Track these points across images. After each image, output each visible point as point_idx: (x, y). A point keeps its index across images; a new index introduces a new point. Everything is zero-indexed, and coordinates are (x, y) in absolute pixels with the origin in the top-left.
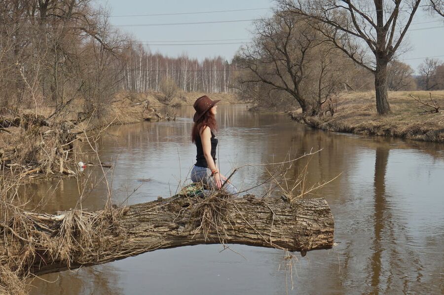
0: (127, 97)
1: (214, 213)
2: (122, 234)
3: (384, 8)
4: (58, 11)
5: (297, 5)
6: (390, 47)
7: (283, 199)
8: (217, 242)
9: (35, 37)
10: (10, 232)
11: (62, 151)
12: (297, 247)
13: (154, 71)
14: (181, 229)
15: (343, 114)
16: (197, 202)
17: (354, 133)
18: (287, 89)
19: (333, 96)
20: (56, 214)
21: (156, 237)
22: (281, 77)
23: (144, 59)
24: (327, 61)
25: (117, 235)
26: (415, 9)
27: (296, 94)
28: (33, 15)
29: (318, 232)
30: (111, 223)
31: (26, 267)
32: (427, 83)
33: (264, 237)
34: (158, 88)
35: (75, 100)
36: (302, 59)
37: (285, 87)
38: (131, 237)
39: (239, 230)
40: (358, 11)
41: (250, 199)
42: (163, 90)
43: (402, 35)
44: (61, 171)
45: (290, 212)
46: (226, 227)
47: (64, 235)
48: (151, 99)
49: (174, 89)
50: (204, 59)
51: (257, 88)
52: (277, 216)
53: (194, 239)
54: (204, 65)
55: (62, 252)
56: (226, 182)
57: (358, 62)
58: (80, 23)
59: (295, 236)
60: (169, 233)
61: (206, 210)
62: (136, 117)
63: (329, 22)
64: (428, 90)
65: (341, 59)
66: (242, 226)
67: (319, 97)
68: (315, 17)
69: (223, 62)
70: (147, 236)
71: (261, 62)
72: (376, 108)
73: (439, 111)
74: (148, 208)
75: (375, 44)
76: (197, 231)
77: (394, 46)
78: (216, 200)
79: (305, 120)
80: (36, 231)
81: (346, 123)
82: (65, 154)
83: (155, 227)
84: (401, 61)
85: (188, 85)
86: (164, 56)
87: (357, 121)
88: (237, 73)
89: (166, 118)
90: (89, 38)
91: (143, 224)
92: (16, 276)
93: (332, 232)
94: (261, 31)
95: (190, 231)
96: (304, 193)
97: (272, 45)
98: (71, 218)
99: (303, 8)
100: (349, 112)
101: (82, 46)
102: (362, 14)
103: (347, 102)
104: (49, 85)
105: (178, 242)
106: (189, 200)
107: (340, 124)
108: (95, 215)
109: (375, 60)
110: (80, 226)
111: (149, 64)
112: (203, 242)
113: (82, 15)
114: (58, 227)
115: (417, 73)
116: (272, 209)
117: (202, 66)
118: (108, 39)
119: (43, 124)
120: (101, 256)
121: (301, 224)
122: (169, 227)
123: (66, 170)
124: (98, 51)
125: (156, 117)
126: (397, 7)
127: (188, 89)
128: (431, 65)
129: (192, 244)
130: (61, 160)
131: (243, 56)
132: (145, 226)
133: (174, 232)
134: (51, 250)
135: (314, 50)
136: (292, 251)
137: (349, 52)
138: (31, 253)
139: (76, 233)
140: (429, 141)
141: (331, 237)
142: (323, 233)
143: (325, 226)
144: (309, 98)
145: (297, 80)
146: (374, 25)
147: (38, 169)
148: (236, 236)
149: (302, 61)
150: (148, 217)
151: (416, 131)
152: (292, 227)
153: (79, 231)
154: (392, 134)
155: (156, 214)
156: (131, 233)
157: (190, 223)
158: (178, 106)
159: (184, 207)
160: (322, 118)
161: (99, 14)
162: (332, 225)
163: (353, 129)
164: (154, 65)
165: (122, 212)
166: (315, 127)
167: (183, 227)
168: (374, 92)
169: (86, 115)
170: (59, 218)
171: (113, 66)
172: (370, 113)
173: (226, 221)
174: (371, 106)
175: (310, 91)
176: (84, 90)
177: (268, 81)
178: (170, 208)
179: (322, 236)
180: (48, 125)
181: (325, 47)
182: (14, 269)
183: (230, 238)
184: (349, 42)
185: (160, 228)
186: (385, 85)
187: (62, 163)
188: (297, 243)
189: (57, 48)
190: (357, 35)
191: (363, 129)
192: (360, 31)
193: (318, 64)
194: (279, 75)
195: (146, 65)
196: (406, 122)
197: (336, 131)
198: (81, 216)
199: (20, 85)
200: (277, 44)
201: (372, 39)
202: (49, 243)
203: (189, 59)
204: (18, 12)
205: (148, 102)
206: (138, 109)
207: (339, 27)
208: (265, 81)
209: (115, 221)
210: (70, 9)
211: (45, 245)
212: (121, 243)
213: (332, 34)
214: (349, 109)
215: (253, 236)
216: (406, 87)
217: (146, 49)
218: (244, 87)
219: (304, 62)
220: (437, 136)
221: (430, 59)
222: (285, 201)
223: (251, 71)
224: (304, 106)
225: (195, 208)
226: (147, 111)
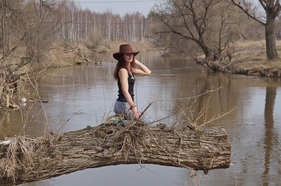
0: (62, 45)
1: (133, 139)
2: (57, 156)
6: (278, 4)
7: (189, 127)
8: (136, 163)
11: (8, 89)
12: (201, 167)
13: (84, 24)
14: (106, 152)
15: (239, 59)
16: (119, 130)
17: (248, 75)
18: (193, 39)
19: (231, 45)
20: (4, 140)
21: (85, 158)
22: (188, 29)
23: (76, 14)
24: (226, 15)
25: (53, 157)
27: (200, 43)
29: (218, 154)
33: (174, 158)
34: (87, 38)
35: (19, 47)
36: (206, 14)
37: (191, 37)
38: (65, 158)
39: (153, 153)
41: (162, 128)
42: (91, 39)
44: (8, 105)
45: (194, 138)
46: (142, 150)
47: (10, 157)
48: (81, 46)
49: (100, 39)
50: (125, 14)
51: (168, 38)
52: (184, 141)
53: (117, 160)
54: (125, 19)
55: (8, 171)
56: (142, 114)
57: (251, 17)
59: (199, 157)
60: (96, 155)
61: (126, 137)
62: (69, 62)
65: (237, 14)
66: (155, 150)
67: (220, 45)
69: (140, 16)
70: (78, 158)
71: (172, 16)
72: (266, 54)
74: (79, 135)
75: (265, 2)
76: (119, 153)
78: (134, 128)
79: (207, 64)
81: (241, 66)
82: (11, 91)
83: (85, 150)
85: (112, 35)
86: (92, 11)
87: (250, 65)
88: (152, 26)
89: (94, 62)
91: (74, 148)
93: (229, 154)
95: (113, 154)
96: (206, 122)
97: (181, 2)
98: (16, 143)
100: (244, 57)
101: (24, 4)
103: (242, 49)
105: (104, 162)
106: (112, 128)
107: (236, 67)
108: (35, 141)
109: (265, 15)
110: (23, 149)
111: (80, 18)
112: (124, 163)
114: (5, 150)
116: (180, 135)
117: (123, 19)
120: (41, 174)
121: (204, 148)
122: (96, 150)
123: (11, 105)
124: (38, 8)
125: (85, 62)
127: (112, 39)
129: (115, 164)
130: (8, 96)
131: (157, 11)
133: (100, 154)
135: (215, 7)
136: (196, 170)
137: (244, 8)
139: (20, 155)
141: (229, 159)
142: (222, 155)
143: (224, 150)
144: (210, 46)
145: (201, 31)
148: (151, 157)
149: (205, 16)
150: (78, 142)
152: (197, 150)
153: (23, 154)
154: (279, 75)
155: (85, 140)
156: (65, 155)
157: (113, 147)
158: (104, 52)
159: (108, 133)
160: (222, 62)
162: (229, 148)
163: (247, 71)
164: (84, 19)
165: (58, 138)
166: (215, 70)
167: (107, 150)
168: (264, 41)
169: (28, 59)
170: (6, 142)
171: (50, 20)
172: (262, 58)
173: (142, 145)
174: (262, 53)
175: (212, 41)
176: (26, 39)
177: (178, 32)
178: (97, 135)
179: (221, 158)
181: (224, 4)
183: (145, 159)
185: (89, 151)
186: (274, 35)
187: (8, 99)
188: (200, 163)
189: (4, 5)
191: (256, 71)
193: (218, 18)
194: (187, 27)
195: (77, 18)
197: (233, 73)
198: (24, 141)
200: (184, 2)
203: (113, 14)
205: (79, 50)
206: (71, 55)
208: (175, 32)
209: (52, 145)
212: (57, 163)
214: (243, 55)
215: (164, 158)
217: (77, 5)
218: (158, 37)
219: (207, 16)
222: (191, 129)
223: (163, 24)
224: (207, 53)
225: (117, 134)
226: (78, 57)
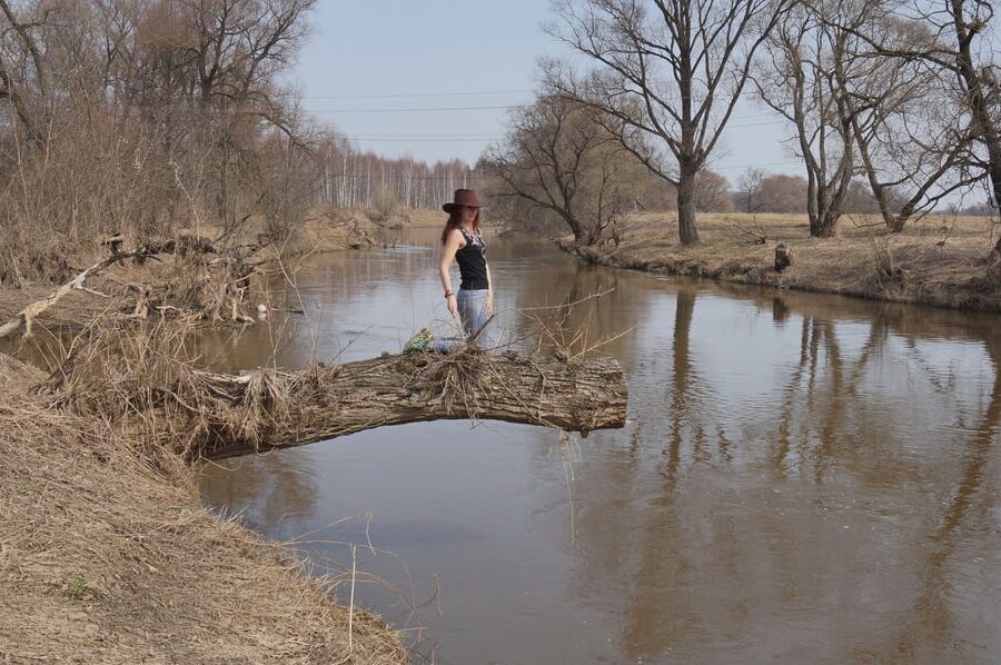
0: (326, 214)
1: (462, 376)
2: (331, 404)
3: (693, 94)
4: (227, 89)
5: (570, 89)
6: (699, 150)
7: (557, 358)
8: (465, 416)
9: (194, 126)
10: (173, 399)
11: (235, 288)
12: (576, 426)
13: (364, 177)
14: (415, 397)
15: (632, 244)
16: (438, 360)
17: (647, 271)
18: (554, 207)
19: (619, 218)
20: (239, 374)
21: (379, 408)
22: (546, 189)
23: (350, 161)
24: (611, 167)
25: (324, 405)
26: (736, 97)
27: (566, 214)
28: (191, 94)
29: (606, 404)
30: (316, 387)
31: (195, 449)
32: (748, 202)
33: (530, 410)
34: (369, 203)
36: (577, 164)
37: (551, 203)
38: (344, 407)
39: (496, 401)
40: (655, 98)
41: (512, 358)
42: (377, 204)
43: (717, 134)
44: (234, 317)
45: (566, 376)
46: (477, 395)
47: (250, 404)
48: (359, 217)
49: (392, 204)
50: (435, 163)
52: (549, 382)
53: (434, 411)
54: (436, 171)
55: (247, 428)
57: (654, 171)
58: (259, 107)
59: (573, 409)
60: (398, 402)
61: (450, 372)
62: (339, 243)
63: (615, 113)
64: (750, 212)
65: (630, 165)
66: (500, 395)
67: (599, 218)
68: (596, 106)
69: (462, 166)
70: (367, 407)
71: (518, 167)
72: (678, 235)
73: (767, 241)
74: (369, 367)
75: (678, 145)
76: (437, 401)
77: (705, 149)
78: (464, 358)
79: (578, 251)
80: (210, 398)
81: (636, 256)
82: (240, 292)
83: (378, 394)
84: (715, 171)
85: (412, 198)
86: (379, 156)
87: (651, 255)
89: (382, 244)
90: (273, 128)
91: (360, 390)
92: (182, 462)
93: (625, 405)
94: (519, 123)
95: (427, 401)
96: (586, 349)
97: (533, 144)
98: (259, 380)
99: (579, 93)
100: (640, 241)
101: (262, 140)
102: (662, 103)
103: (638, 227)
104: (215, 193)
105: (411, 415)
106: (427, 358)
107: (627, 257)
108: (293, 377)
109: (678, 169)
110: (273, 391)
111: (358, 167)
112: (445, 417)
113: (263, 95)
114: (242, 393)
115: (735, 188)
116: (542, 372)
117: (433, 171)
118: (300, 130)
119: (208, 249)
120: (302, 435)
121: (583, 394)
122: (398, 394)
123: (240, 317)
124: (286, 147)
125: (367, 243)
126: (711, 93)
127: (412, 204)
128: (754, 177)
129: (429, 419)
130: (234, 301)
131: (491, 158)
132: (364, 393)
133: (404, 402)
134: (232, 425)
135: (594, 152)
136: (568, 430)
137: (642, 156)
138: (203, 429)
139: (267, 402)
140: (751, 283)
141: (623, 412)
142: (613, 405)
143: (616, 397)
144: (583, 220)
145: (568, 194)
146: (678, 118)
147: (200, 314)
148: (491, 408)
149: (575, 169)
150: (368, 380)
151: (734, 269)
153: (271, 399)
154: (700, 273)
155: (379, 376)
156: (344, 403)
157: (428, 389)
158: (398, 228)
159: (419, 366)
160: (602, 248)
161: (288, 94)
162: (624, 395)
163: (646, 264)
164: (365, 171)
165: (332, 372)
166: (592, 261)
167: (417, 396)
168: (676, 214)
169: (274, 234)
170: (243, 379)
171: (306, 169)
172: (671, 242)
173: (477, 386)
174: (672, 234)
175: (585, 211)
176: (266, 202)
177: (527, 194)
178: (400, 368)
179: (610, 410)
180: (215, 252)
181: (608, 148)
182: (179, 450)
183: (483, 411)
184: (642, 142)
185: (385, 395)
186: (691, 203)
187: (235, 305)
188: (576, 420)
190: (655, 133)
191: (661, 265)
192: (658, 127)
193: (598, 171)
194: (543, 186)
195: (352, 168)
196: (721, 256)
197: (621, 267)
198: (274, 378)
199: (173, 194)
200: (540, 142)
201: (675, 138)
202: (229, 415)
204: (169, 91)
205: (356, 222)
206: (341, 231)
207: (629, 121)
208: (523, 195)
209: (323, 385)
210: (246, 85)
211: (223, 417)
213: (619, 130)
214: (640, 236)
215: (515, 409)
216: (720, 207)
217: (353, 147)
218: (493, 204)
219: (579, 169)
220: (763, 277)
221: (754, 168)
222: (560, 360)
223: (503, 180)
224: (577, 232)
225: (434, 367)
226: (354, 234)
